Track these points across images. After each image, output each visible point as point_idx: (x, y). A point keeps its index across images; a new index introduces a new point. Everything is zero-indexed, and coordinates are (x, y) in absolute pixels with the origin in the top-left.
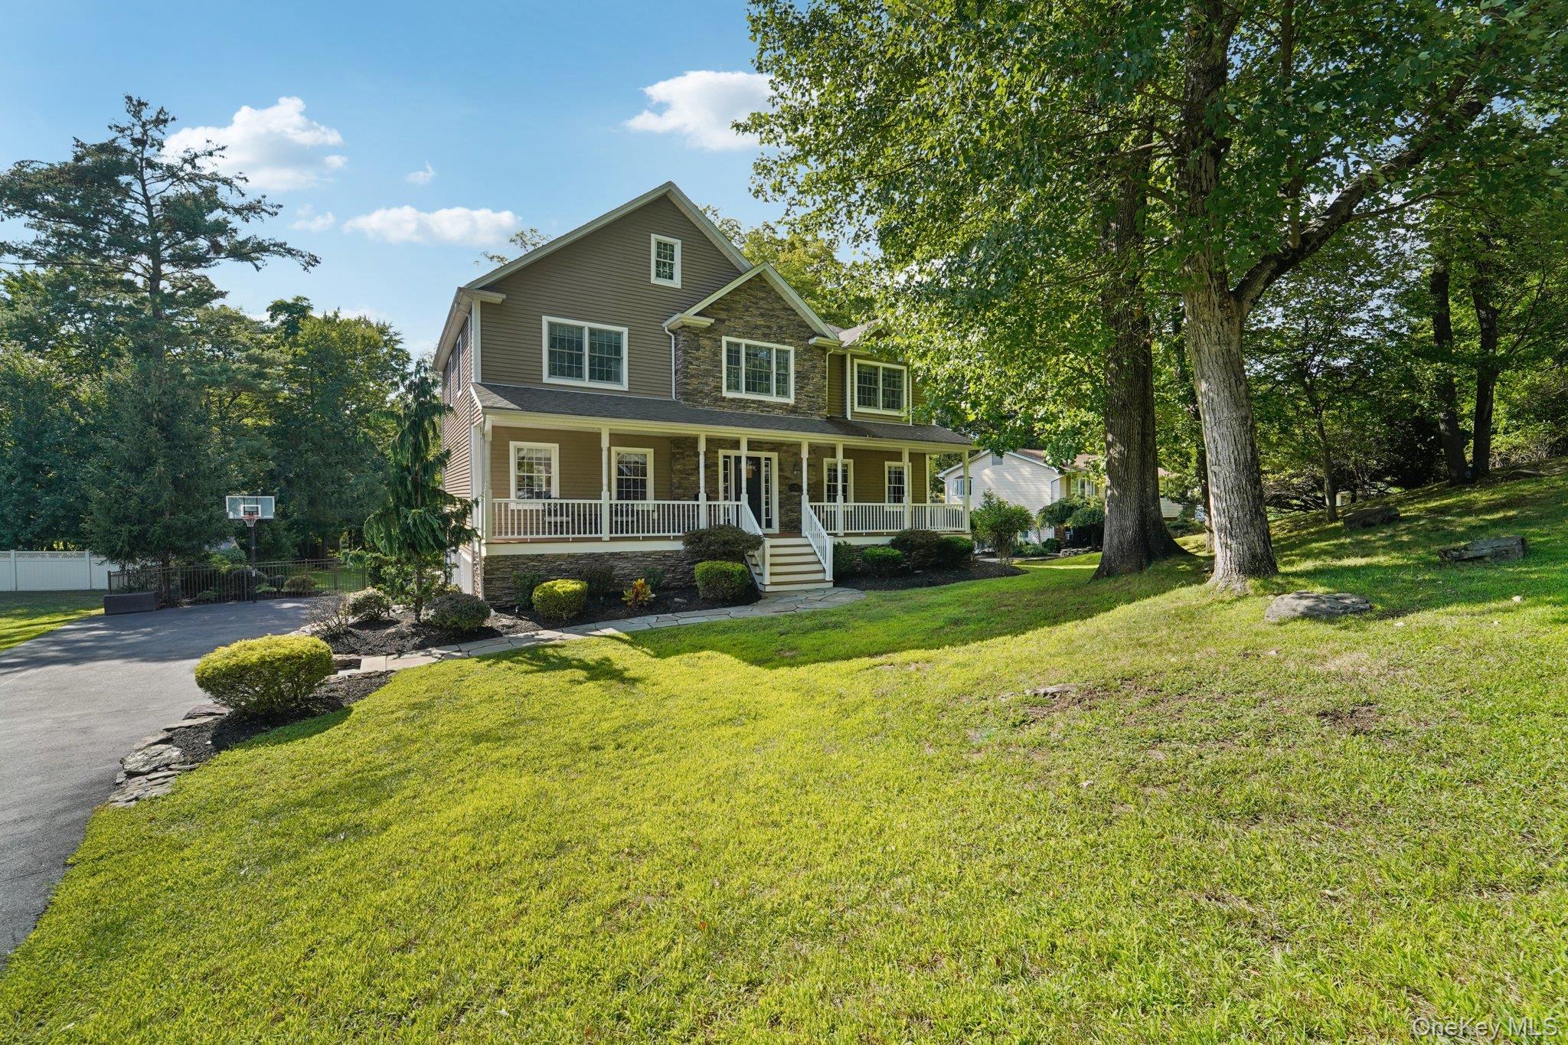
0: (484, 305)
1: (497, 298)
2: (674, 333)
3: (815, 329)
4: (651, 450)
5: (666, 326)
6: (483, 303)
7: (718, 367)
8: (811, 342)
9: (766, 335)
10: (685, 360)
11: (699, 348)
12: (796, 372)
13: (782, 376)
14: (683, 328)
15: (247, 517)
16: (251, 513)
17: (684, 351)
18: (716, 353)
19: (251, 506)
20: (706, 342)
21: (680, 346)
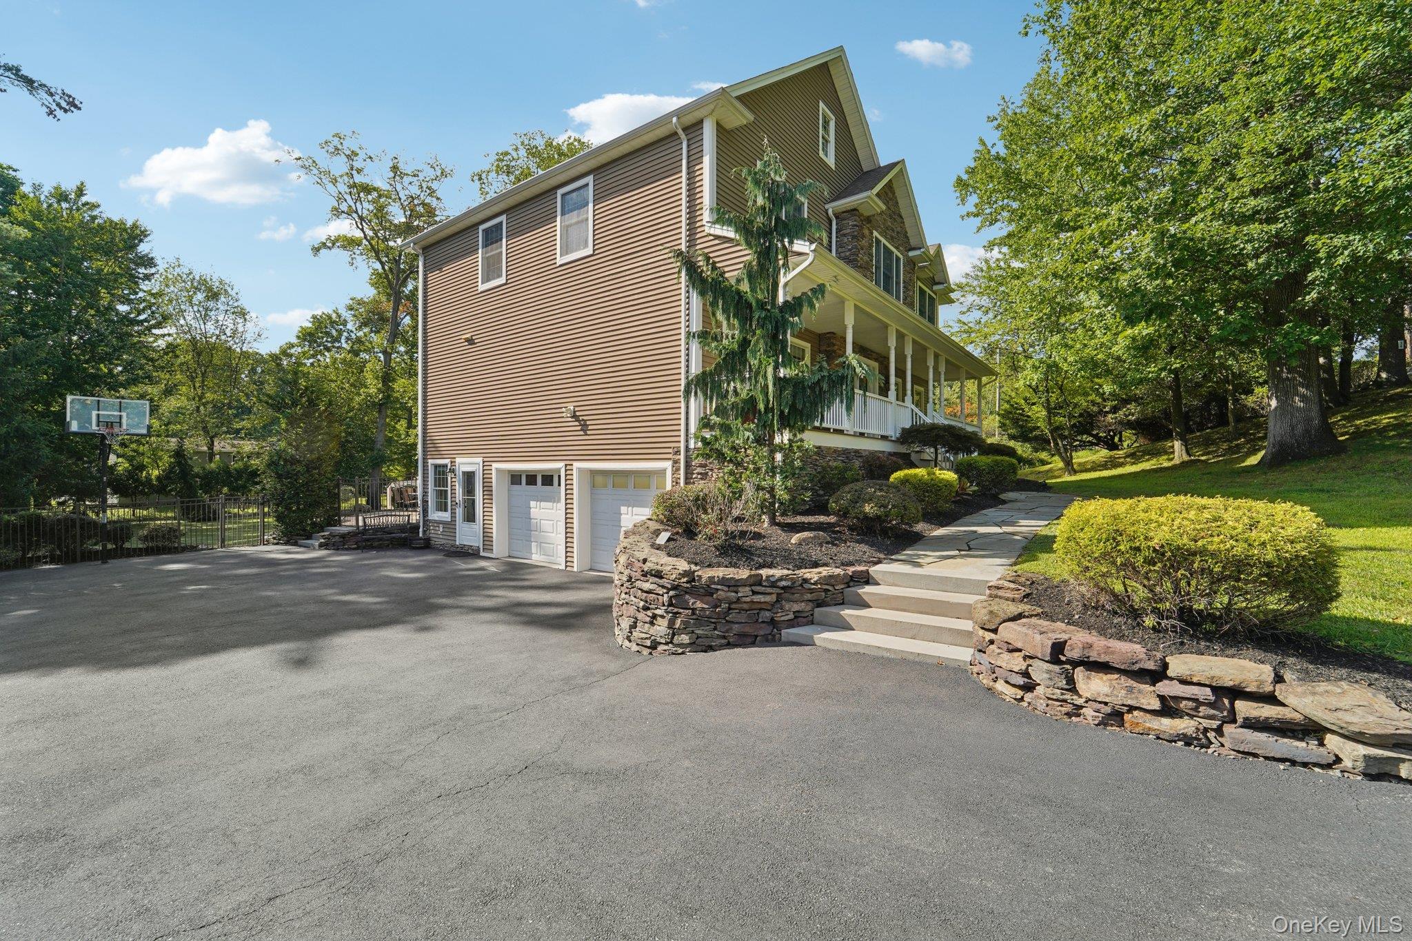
2: (837, 218)
3: (913, 242)
4: (809, 345)
5: (831, 208)
6: (718, 124)
7: (872, 261)
8: (911, 254)
9: (892, 238)
10: (856, 247)
11: (863, 236)
12: (904, 282)
13: (898, 283)
14: (853, 211)
15: (104, 431)
16: (110, 425)
17: (854, 237)
18: (871, 246)
19: (110, 413)
20: (866, 232)
21: (848, 231)
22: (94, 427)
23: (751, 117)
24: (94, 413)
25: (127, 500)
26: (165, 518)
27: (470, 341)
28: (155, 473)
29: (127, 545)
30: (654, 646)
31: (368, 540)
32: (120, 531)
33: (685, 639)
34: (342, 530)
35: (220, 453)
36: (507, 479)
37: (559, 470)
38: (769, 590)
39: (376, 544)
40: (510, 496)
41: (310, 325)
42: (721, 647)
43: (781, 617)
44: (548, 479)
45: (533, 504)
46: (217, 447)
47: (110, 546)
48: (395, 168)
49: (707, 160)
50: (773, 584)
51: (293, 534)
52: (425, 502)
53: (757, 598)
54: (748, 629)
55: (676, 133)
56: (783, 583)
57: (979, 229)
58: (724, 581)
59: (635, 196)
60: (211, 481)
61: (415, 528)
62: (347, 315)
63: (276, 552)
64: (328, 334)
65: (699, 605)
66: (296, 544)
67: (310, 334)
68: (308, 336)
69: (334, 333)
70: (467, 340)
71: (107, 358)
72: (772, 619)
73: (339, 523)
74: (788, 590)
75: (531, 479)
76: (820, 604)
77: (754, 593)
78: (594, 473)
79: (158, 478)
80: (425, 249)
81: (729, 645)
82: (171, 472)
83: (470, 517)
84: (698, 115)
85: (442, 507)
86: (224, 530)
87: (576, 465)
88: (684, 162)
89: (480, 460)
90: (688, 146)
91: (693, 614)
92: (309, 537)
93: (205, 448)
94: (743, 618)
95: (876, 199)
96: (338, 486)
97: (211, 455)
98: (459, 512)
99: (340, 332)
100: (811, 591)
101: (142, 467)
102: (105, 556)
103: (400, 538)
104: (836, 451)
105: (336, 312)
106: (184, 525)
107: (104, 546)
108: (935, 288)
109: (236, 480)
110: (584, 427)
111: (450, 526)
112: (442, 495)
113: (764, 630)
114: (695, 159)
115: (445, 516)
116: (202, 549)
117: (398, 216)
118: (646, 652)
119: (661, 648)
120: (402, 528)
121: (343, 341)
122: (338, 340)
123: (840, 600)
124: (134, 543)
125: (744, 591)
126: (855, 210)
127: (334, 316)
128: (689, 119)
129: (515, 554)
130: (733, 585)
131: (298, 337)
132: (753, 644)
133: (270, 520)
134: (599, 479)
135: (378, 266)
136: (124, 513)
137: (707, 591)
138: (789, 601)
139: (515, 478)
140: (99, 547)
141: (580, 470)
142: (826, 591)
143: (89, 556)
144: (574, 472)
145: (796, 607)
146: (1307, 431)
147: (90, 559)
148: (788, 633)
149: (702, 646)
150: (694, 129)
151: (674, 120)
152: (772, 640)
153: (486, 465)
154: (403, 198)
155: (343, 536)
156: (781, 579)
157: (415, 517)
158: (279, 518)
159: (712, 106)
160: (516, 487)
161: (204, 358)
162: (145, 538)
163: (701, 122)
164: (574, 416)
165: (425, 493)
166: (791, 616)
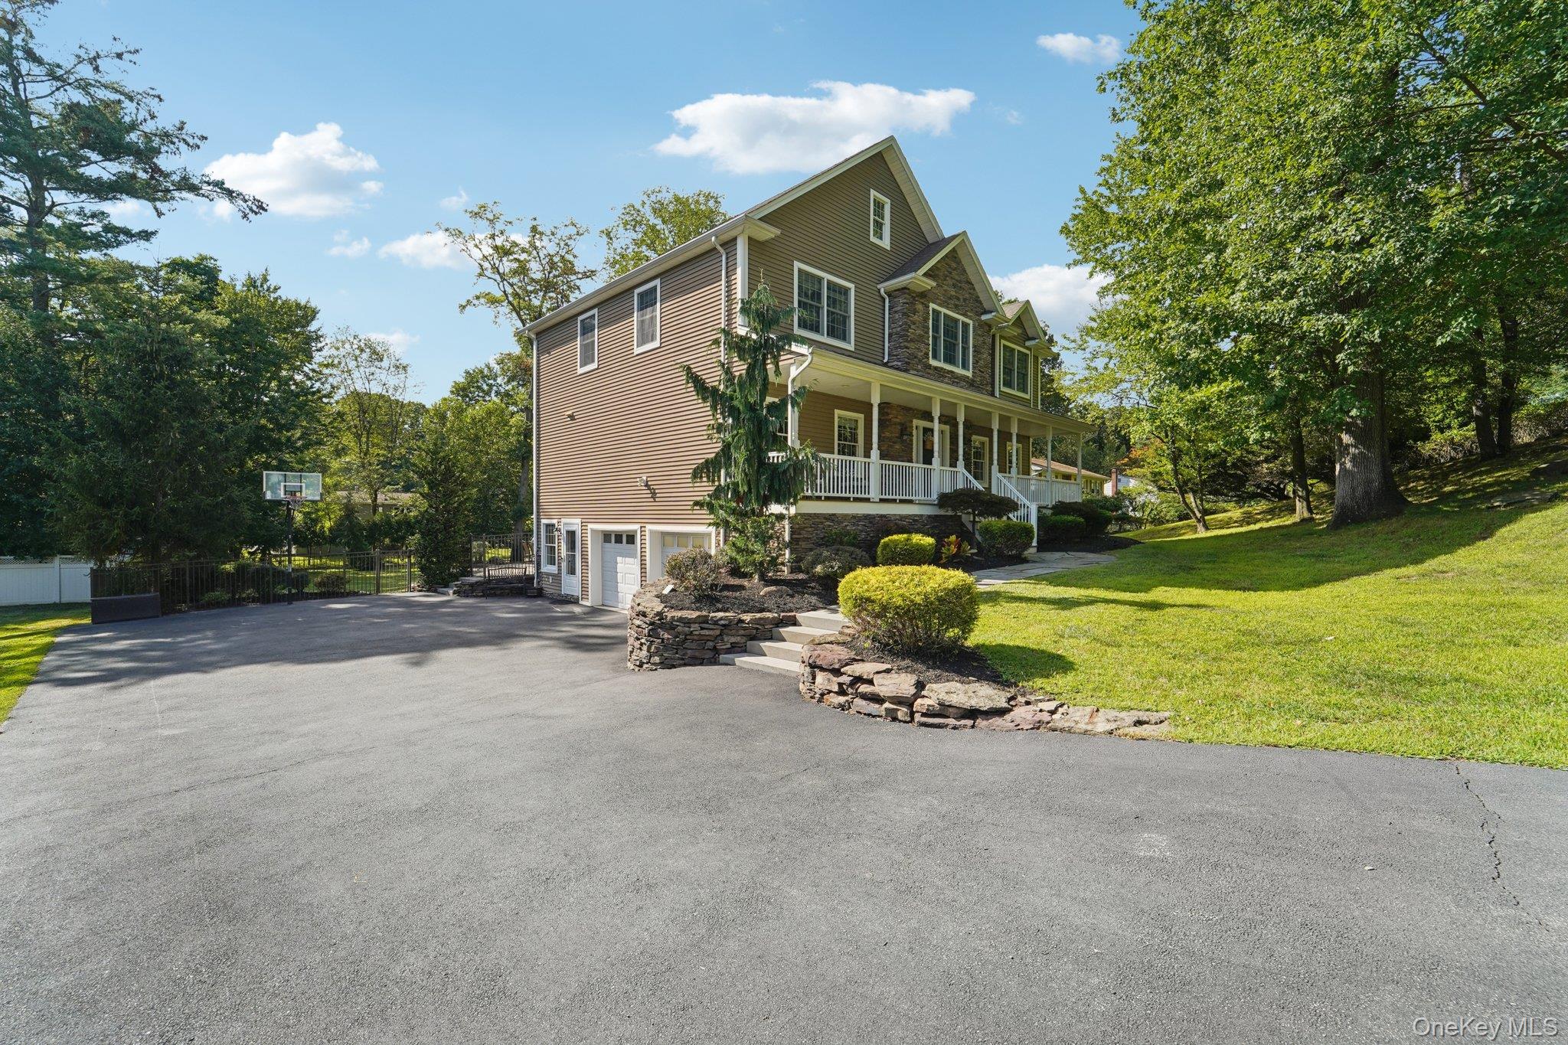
0: (752, 242)
1: (768, 233)
2: (889, 296)
3: (986, 305)
4: (862, 416)
5: (883, 287)
6: (749, 238)
7: (928, 333)
8: (984, 317)
9: (956, 306)
10: (906, 323)
11: (915, 312)
12: (974, 346)
13: (965, 349)
14: (904, 290)
15: (289, 498)
16: (293, 493)
17: (904, 314)
18: (926, 319)
19: (293, 484)
20: (920, 307)
21: (899, 308)
22: (282, 496)
23: (778, 232)
24: (282, 484)
25: (303, 550)
26: (335, 566)
27: (572, 417)
28: (328, 524)
29: (306, 590)
30: (641, 666)
31: (492, 589)
32: (299, 579)
33: (657, 659)
34: (473, 580)
35: (383, 505)
36: (601, 538)
37: (636, 531)
38: (711, 627)
39: (498, 592)
40: (603, 552)
41: (463, 380)
42: (680, 666)
43: (720, 646)
44: (631, 539)
45: (619, 559)
46: (381, 498)
47: (293, 591)
48: (534, 229)
49: (739, 271)
50: (716, 623)
51: (434, 582)
52: (539, 556)
53: (703, 632)
54: (697, 654)
55: (715, 249)
56: (722, 622)
57: (1091, 275)
58: (681, 619)
59: (691, 298)
60: (375, 532)
61: (530, 579)
62: (497, 368)
63: (417, 597)
64: (479, 388)
65: (666, 636)
66: (435, 591)
67: (464, 389)
68: (461, 391)
69: (485, 387)
70: (569, 416)
71: (290, 427)
72: (715, 647)
73: (471, 574)
74: (727, 627)
75: (619, 538)
76: (753, 638)
77: (702, 629)
78: (664, 534)
79: (330, 529)
80: (538, 334)
81: (685, 665)
82: (341, 524)
83: (572, 571)
84: (733, 234)
85: (552, 561)
86: (378, 578)
87: (649, 527)
88: (723, 272)
89: (578, 521)
90: (727, 259)
91: (663, 642)
92: (446, 586)
93: (370, 501)
94: (694, 646)
95: (925, 279)
96: (470, 542)
97: (375, 507)
98: (564, 565)
99: (491, 386)
100: (745, 629)
101: (315, 521)
102: (290, 599)
103: (519, 588)
104: (854, 517)
105: (488, 366)
106: (351, 573)
107: (290, 591)
108: (1028, 343)
109: (397, 532)
110: (654, 495)
111: (557, 577)
112: (552, 550)
113: (709, 655)
114: (731, 271)
115: (553, 569)
116: (362, 595)
117: (536, 271)
118: (637, 669)
119: (645, 666)
120: (519, 579)
121: (493, 395)
122: (488, 393)
123: (768, 635)
124: (311, 589)
125: (695, 627)
126: (905, 288)
127: (486, 371)
128: (726, 237)
129: (607, 602)
130: (687, 622)
131: (452, 392)
132: (701, 664)
133: (416, 570)
134: (668, 539)
135: (519, 324)
136: (300, 561)
137: (670, 626)
138: (727, 635)
139: (607, 536)
140: (286, 592)
141: (651, 532)
142: (757, 629)
143: (279, 599)
144: (647, 533)
145: (733, 640)
146: (1367, 493)
147: (279, 601)
148: (723, 657)
149: (668, 665)
150: (730, 244)
151: (713, 238)
152: (714, 661)
153: (583, 525)
154: (542, 256)
155: (472, 585)
156: (721, 619)
157: (531, 570)
158: (422, 569)
159: (741, 228)
160: (607, 545)
161: (369, 417)
162: (320, 585)
163: (735, 239)
164: (647, 485)
165: (539, 549)
166: (729, 646)
